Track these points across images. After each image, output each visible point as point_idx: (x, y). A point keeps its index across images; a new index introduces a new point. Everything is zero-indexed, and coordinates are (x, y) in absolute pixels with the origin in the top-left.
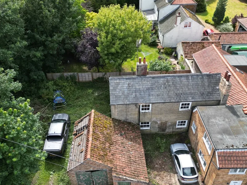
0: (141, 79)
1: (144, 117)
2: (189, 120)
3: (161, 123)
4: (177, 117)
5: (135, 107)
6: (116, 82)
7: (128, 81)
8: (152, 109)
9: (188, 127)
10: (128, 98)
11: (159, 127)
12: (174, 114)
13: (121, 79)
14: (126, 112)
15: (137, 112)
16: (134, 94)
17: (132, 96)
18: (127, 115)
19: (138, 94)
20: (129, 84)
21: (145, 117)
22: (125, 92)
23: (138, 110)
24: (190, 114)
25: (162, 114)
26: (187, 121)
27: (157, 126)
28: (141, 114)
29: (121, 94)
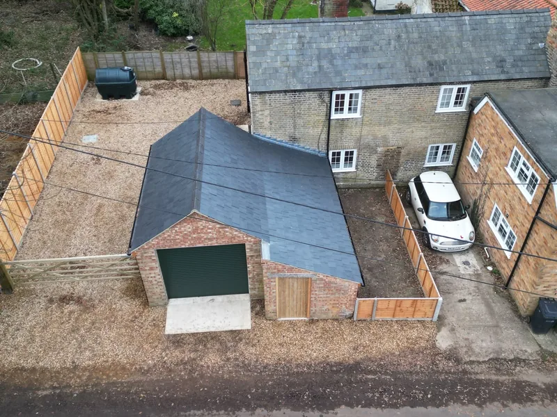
0: (333, 24)
1: (342, 132)
2: (460, 144)
3: (387, 152)
4: (430, 132)
5: (317, 101)
6: (264, 32)
7: (299, 29)
8: (363, 106)
9: (455, 164)
10: (300, 75)
11: (379, 165)
12: (423, 124)
13: (278, 26)
14: (294, 117)
15: (323, 118)
16: (315, 64)
17: (311, 69)
18: (295, 127)
19: (325, 63)
20: (300, 37)
21: (345, 134)
22: (291, 58)
23: (325, 109)
24: (464, 123)
25: (390, 123)
26: (454, 145)
27: (373, 161)
28: (333, 123)
29: (278, 64)
